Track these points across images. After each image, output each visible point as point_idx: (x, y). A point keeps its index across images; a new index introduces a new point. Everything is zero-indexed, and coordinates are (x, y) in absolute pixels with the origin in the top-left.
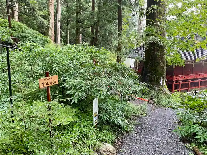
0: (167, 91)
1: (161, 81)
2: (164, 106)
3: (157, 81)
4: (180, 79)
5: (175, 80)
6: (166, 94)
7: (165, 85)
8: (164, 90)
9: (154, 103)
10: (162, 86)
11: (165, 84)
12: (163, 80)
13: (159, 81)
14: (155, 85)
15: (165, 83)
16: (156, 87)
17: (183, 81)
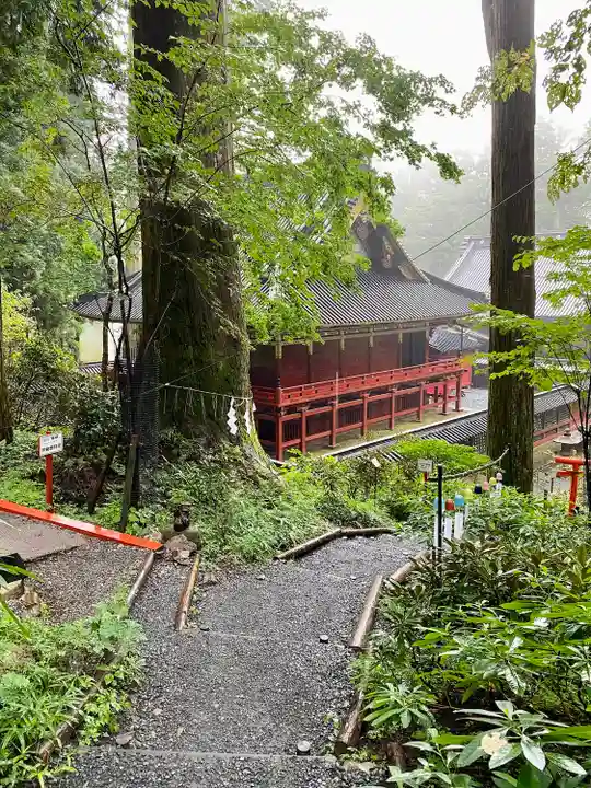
0: (262, 462)
1: (232, 413)
2: (253, 558)
3: (210, 416)
4: (301, 400)
5: (283, 403)
6: (254, 480)
7: (248, 432)
8: (246, 458)
9: (192, 554)
10: (236, 440)
11: (251, 428)
12: (241, 411)
13: (218, 416)
14: (203, 440)
15: (247, 424)
16: (208, 445)
17: (313, 405)
